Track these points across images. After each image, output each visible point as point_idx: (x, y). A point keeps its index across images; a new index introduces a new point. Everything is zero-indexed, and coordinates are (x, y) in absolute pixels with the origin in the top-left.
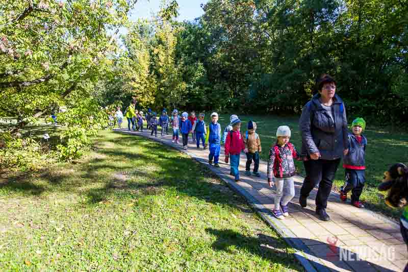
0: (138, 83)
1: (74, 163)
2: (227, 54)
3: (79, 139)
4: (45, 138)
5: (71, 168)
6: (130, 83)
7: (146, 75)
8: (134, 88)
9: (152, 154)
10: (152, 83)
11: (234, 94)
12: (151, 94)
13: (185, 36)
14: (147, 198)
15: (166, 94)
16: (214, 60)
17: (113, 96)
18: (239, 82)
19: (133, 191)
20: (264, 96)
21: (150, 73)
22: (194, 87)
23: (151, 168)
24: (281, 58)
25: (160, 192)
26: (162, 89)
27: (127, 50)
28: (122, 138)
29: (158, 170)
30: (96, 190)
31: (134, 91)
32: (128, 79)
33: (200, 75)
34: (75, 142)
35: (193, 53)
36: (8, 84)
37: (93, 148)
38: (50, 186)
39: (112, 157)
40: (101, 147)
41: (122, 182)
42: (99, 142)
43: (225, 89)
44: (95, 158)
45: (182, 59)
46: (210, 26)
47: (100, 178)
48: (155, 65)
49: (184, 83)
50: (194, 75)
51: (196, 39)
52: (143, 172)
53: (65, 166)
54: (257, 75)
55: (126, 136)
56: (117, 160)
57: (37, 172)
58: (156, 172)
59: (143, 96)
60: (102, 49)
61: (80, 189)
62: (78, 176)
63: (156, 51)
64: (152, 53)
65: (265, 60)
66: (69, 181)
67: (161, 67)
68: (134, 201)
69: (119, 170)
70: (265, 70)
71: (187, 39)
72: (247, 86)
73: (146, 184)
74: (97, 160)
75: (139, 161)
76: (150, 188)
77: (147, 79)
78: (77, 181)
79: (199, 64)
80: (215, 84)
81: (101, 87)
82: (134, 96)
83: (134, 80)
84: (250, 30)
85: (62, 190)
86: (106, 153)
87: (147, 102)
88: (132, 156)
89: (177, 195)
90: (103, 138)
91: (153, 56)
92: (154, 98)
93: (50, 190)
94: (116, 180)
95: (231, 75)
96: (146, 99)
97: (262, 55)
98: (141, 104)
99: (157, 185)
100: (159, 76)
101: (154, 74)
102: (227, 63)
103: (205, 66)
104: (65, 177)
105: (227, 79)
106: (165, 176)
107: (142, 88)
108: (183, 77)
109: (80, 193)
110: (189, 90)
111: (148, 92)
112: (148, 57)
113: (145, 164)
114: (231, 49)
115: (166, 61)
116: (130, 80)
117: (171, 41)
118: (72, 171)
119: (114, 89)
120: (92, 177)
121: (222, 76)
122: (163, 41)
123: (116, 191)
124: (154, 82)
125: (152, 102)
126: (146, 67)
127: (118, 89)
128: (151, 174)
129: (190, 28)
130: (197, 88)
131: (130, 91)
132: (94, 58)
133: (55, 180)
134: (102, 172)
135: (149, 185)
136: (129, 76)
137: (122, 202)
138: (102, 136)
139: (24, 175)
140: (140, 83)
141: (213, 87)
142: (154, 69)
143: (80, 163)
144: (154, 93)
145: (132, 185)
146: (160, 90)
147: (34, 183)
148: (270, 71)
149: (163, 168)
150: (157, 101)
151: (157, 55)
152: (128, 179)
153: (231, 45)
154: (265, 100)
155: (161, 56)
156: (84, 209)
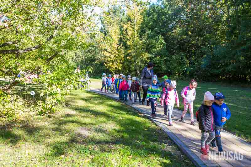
0: (109, 52)
1: (50, 117)
2: (185, 29)
3: (55, 97)
4: (32, 94)
5: (46, 121)
6: (103, 52)
7: (116, 46)
8: (106, 57)
9: (115, 113)
10: (120, 53)
11: (190, 63)
12: (119, 62)
13: (148, 14)
14: (103, 155)
15: (131, 62)
16: (173, 34)
17: (90, 62)
18: (195, 53)
19: (91, 147)
20: (218, 65)
21: (119, 45)
22: (155, 57)
23: (111, 126)
24: (235, 32)
25: (116, 150)
26: (128, 58)
27: (103, 27)
28: (92, 97)
29: (117, 128)
30: (61, 144)
31: (106, 59)
32: (101, 50)
33: (161, 47)
34: (52, 99)
35: (155, 29)
36: (7, 52)
37: (67, 104)
38: (26, 136)
39: (81, 114)
40: (74, 104)
41: (84, 137)
42: (72, 100)
43: (182, 58)
44: (67, 113)
45: (146, 34)
46: (171, 6)
47: (67, 132)
48: (123, 38)
49: (147, 54)
50: (155, 47)
51: (158, 17)
52: (104, 129)
53: (42, 119)
54: (211, 47)
55: (95, 96)
56: (84, 117)
57: (20, 123)
58: (115, 130)
59: (113, 63)
60: (79, 24)
61: (49, 141)
62: (50, 129)
63: (125, 27)
64: (122, 29)
65: (219, 34)
66: (42, 133)
67: (128, 40)
68: (91, 157)
69: (84, 126)
70: (219, 42)
71: (150, 17)
72: (202, 56)
73: (104, 141)
74: (68, 115)
75: (102, 119)
76: (107, 145)
77: (117, 49)
78: (48, 134)
79: (160, 37)
80: (173, 54)
81: (81, 56)
82: (106, 63)
83: (106, 50)
84: (206, 8)
85: (34, 141)
86: (76, 109)
87: (116, 68)
88: (97, 114)
89: (130, 155)
90: (76, 97)
91: (122, 31)
92: (121, 65)
93: (25, 140)
94: (79, 135)
95: (188, 47)
96: (115, 66)
97: (217, 30)
98: (111, 69)
99: (114, 143)
100: (126, 47)
101: (122, 46)
102: (184, 37)
103: (165, 40)
104: (39, 129)
105: (184, 51)
106: (122, 134)
107: (112, 57)
108: (146, 48)
109: (48, 145)
110: (151, 59)
111: (117, 60)
112: (118, 32)
113: (107, 121)
114: (189, 25)
115: (133, 35)
116: (103, 50)
117: (138, 19)
118: (46, 124)
119: (91, 57)
120: (60, 131)
121: (180, 48)
122: (131, 18)
123: (78, 145)
124: (122, 52)
125: (120, 68)
126: (117, 40)
127: (94, 58)
128: (110, 132)
129: (154, 8)
130: (158, 58)
131: (102, 59)
132: (73, 32)
133: (31, 131)
134: (70, 126)
135: (107, 142)
136: (103, 47)
137: (80, 157)
138: (76, 95)
139: (9, 125)
140: (111, 53)
141: (171, 58)
142: (123, 41)
143: (54, 117)
144: (122, 61)
145: (92, 141)
146: (127, 59)
147: (14, 133)
148: (224, 43)
149: (121, 127)
150: (124, 68)
151: (126, 30)
152: (90, 134)
153: (189, 22)
154: (218, 69)
155: (129, 31)
156: (47, 161)
